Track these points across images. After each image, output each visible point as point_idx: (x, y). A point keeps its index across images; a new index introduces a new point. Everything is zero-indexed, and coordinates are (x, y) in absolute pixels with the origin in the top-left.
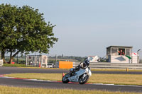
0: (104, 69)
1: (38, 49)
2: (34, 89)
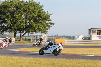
0: (87, 45)
1: (40, 31)
2: (37, 59)
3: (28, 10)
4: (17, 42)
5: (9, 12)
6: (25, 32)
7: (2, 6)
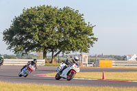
1: (78, 49)
2: (75, 87)
3: (62, 21)
4: (48, 64)
5: (37, 24)
6: (58, 50)
7: (27, 15)
